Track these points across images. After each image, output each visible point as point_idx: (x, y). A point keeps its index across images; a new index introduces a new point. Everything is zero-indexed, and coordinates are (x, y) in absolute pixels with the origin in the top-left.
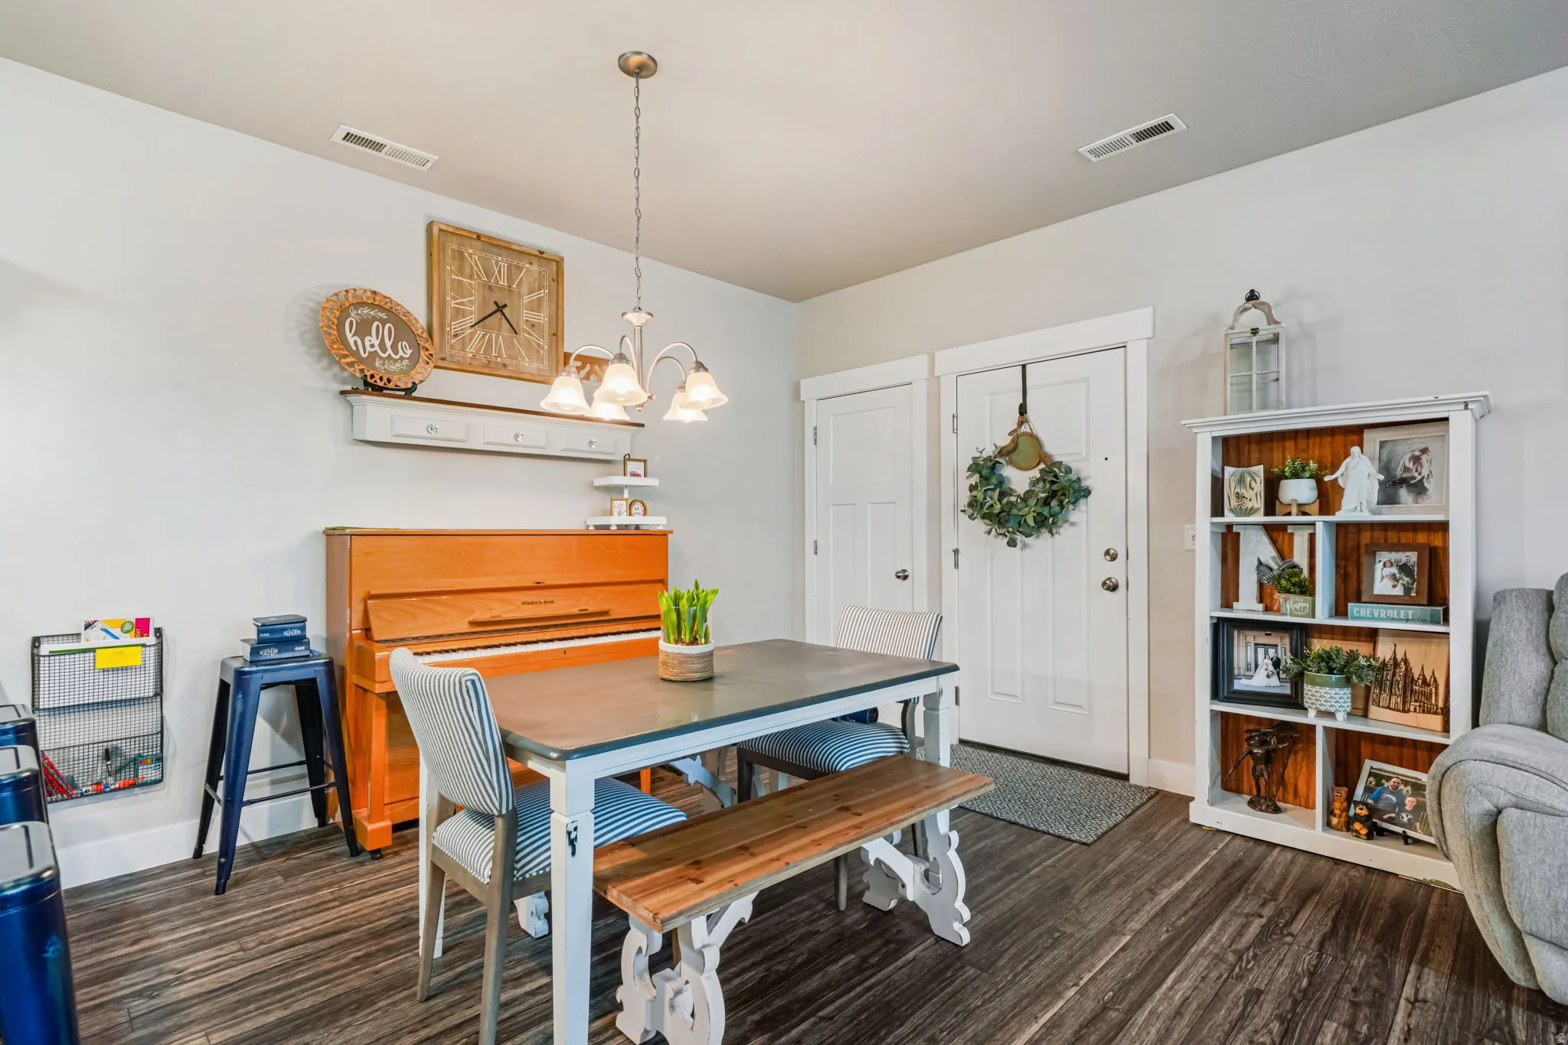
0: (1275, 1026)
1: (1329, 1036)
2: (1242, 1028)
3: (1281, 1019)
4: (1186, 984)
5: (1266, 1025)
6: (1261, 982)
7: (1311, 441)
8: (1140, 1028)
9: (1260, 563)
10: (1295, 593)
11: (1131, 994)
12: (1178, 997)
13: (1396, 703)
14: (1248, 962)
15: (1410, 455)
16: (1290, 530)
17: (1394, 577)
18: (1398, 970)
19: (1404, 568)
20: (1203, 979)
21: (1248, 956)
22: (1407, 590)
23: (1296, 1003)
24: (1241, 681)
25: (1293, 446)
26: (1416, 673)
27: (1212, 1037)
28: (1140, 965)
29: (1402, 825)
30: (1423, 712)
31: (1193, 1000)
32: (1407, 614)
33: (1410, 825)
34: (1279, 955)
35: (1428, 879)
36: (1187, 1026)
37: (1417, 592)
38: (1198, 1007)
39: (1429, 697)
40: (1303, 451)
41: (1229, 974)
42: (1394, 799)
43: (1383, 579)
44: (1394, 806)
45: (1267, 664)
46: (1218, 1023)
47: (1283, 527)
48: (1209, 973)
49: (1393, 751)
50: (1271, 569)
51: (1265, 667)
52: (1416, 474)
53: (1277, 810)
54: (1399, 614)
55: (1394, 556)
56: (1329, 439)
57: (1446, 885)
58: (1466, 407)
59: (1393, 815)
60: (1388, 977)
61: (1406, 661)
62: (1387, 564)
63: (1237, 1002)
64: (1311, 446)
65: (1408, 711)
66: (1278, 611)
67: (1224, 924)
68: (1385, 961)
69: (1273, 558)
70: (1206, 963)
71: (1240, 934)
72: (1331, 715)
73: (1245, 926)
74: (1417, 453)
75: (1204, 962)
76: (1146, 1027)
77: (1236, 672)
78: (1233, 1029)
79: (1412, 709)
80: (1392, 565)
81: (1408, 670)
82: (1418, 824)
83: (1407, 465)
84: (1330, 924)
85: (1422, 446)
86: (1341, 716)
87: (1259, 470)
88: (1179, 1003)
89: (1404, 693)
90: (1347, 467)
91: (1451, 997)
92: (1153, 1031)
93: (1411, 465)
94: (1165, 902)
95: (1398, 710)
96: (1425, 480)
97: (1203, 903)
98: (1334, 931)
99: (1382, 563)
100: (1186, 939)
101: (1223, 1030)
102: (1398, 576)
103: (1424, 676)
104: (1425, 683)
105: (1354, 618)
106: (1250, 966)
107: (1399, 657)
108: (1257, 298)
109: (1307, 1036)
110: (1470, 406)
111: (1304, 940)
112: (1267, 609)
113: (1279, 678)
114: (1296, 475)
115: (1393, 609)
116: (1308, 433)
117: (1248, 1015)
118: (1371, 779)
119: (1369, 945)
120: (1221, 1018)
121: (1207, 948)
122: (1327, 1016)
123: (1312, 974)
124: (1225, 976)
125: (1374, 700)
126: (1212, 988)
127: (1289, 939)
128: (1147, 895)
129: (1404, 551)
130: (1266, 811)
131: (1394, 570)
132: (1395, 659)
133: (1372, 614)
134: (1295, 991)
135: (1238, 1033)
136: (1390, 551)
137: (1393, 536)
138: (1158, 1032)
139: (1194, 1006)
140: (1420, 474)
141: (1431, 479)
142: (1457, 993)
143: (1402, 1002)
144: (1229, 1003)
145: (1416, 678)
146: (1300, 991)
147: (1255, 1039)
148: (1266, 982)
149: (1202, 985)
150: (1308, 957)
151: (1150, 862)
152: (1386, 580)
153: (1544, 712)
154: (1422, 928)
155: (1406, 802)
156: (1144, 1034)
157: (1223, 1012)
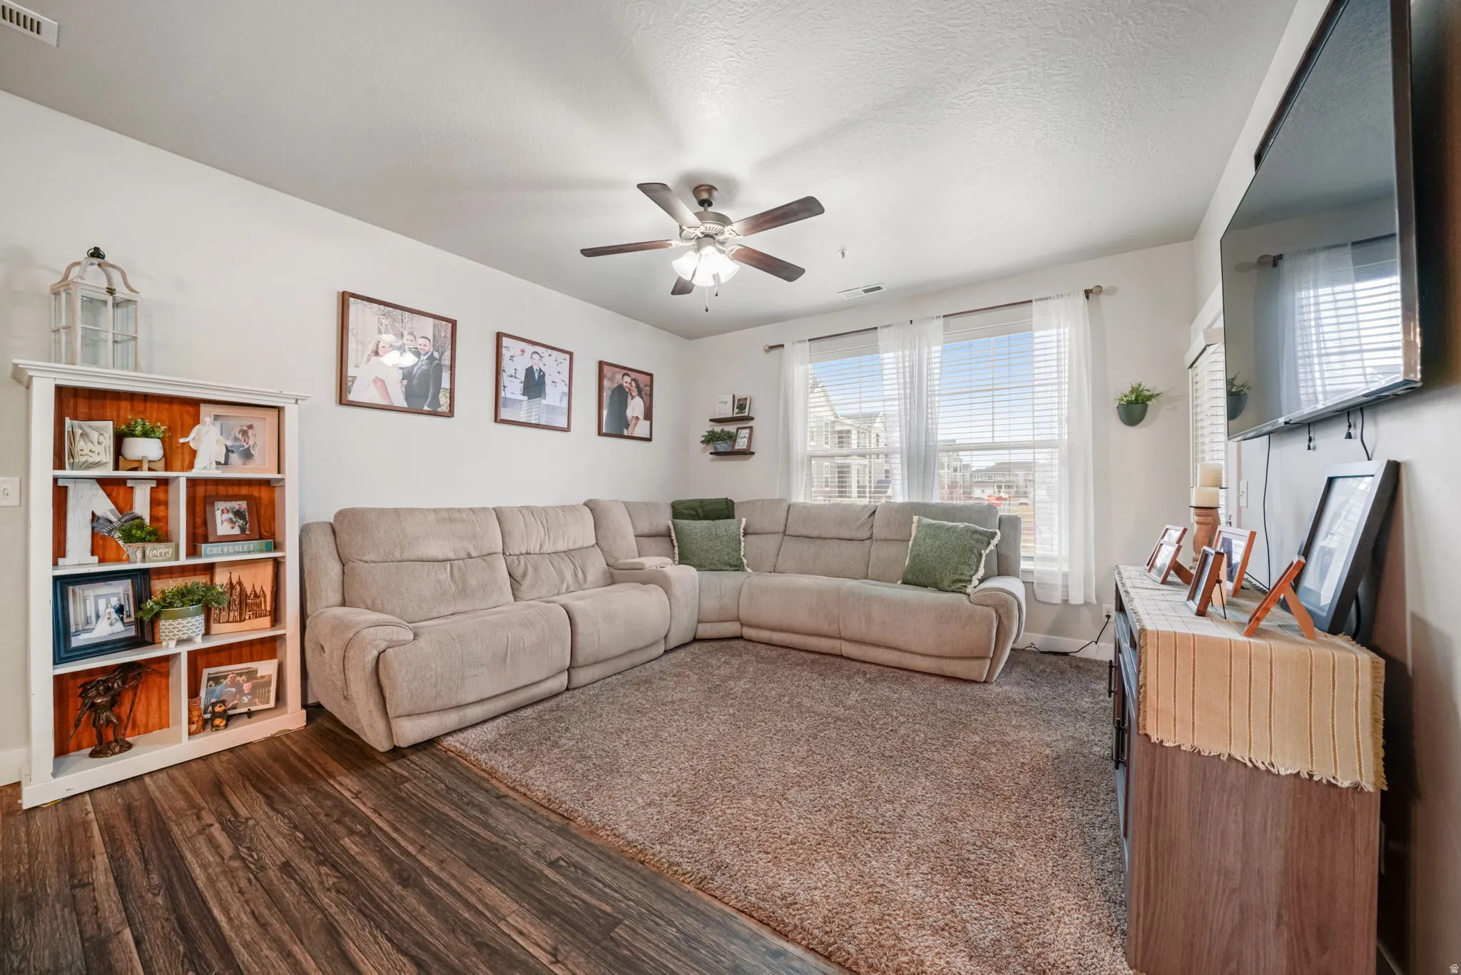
0: (324, 869)
1: (353, 846)
2: (312, 889)
3: (323, 863)
4: (236, 907)
5: (320, 874)
6: (278, 858)
7: (148, 405)
8: (256, 963)
9: (94, 517)
10: (150, 541)
11: (208, 955)
12: (245, 919)
13: (234, 616)
14: (252, 856)
15: (239, 428)
16: (130, 484)
17: (231, 521)
18: (328, 788)
19: (238, 514)
20: (241, 892)
21: (245, 854)
22: (243, 530)
23: (313, 849)
24: (80, 637)
25: (129, 407)
26: (249, 590)
27: (306, 912)
28: (177, 933)
29: (246, 705)
30: (256, 617)
31: (257, 908)
32: (249, 547)
33: (251, 703)
34: (262, 835)
35: (274, 733)
36: (282, 924)
37: (251, 530)
38: (269, 909)
39: (259, 605)
40: (140, 412)
41: (252, 873)
42: (234, 690)
43: (223, 523)
44: (235, 695)
45: (109, 613)
46: (295, 902)
47: (122, 482)
48: (237, 885)
49: (223, 655)
50: (111, 522)
51: (107, 616)
52: (244, 444)
53: (130, 746)
54: (243, 548)
55: (229, 505)
56: (166, 406)
57: (285, 731)
58: (296, 402)
59: (236, 702)
60: (328, 796)
61: (240, 583)
62: (225, 511)
63: (285, 881)
64: (148, 410)
65: (245, 619)
66: (128, 560)
67: (195, 852)
68: (315, 789)
69: (111, 511)
70: (226, 883)
71: (215, 847)
72: (189, 640)
73: (211, 840)
74: (245, 428)
75: (223, 884)
76: (259, 957)
77: (73, 629)
78: (308, 894)
79: (247, 617)
80: (228, 511)
81: (242, 589)
82: (256, 700)
83: (237, 435)
84: (258, 795)
85: (249, 423)
86: (199, 639)
87: (109, 426)
88: (252, 920)
89: (241, 607)
90: (198, 433)
91: (363, 780)
92: (267, 952)
93: (240, 436)
94: (111, 880)
95: (237, 622)
96: (251, 449)
97: (150, 853)
98: (267, 797)
99: (220, 511)
100: (182, 885)
101: (305, 902)
102: (234, 519)
103: (255, 591)
104: (256, 596)
105: (207, 556)
106: (256, 857)
107: (234, 582)
108: (103, 257)
109: (345, 857)
110: (299, 402)
111: (260, 814)
112: (101, 561)
113: (124, 623)
114: (146, 434)
115: (239, 545)
116: (146, 397)
117: (303, 881)
118: (211, 683)
119: (296, 788)
120: (291, 899)
121: (208, 875)
122: (337, 840)
123: (296, 827)
124: (251, 876)
125: (214, 620)
126: (257, 890)
127: (251, 822)
128: (79, 893)
129: (236, 500)
130: (120, 752)
131: (231, 515)
132: (231, 583)
133: (222, 551)
134: (303, 844)
135: (315, 895)
136: (225, 501)
137: (222, 490)
138: (271, 949)
139: (266, 912)
140: (247, 444)
141: (256, 449)
142: (364, 777)
143: (353, 801)
144: (282, 888)
145: (249, 594)
146: (304, 841)
147: (327, 886)
148: (280, 855)
149: (248, 896)
150: (279, 821)
151: (29, 870)
152: (225, 524)
153: (343, 595)
154: (307, 762)
155: (244, 688)
156: (264, 961)
157: (287, 895)
